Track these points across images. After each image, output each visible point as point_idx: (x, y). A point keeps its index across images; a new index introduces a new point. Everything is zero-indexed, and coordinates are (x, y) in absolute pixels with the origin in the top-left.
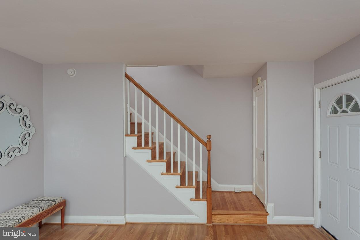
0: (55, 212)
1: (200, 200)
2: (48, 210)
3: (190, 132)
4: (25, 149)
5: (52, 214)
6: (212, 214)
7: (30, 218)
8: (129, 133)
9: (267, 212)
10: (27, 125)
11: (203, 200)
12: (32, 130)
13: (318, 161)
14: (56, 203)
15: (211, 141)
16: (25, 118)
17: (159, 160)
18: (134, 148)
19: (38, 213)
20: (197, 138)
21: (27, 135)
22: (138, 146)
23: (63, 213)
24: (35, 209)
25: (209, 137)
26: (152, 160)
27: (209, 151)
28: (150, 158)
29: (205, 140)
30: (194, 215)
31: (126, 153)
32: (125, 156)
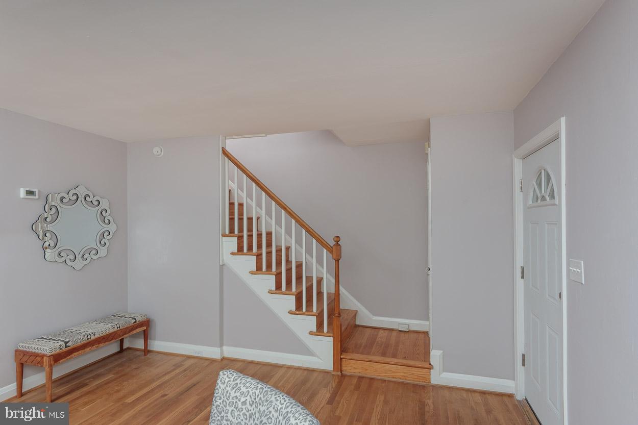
0: (134, 332)
1: (323, 334)
2: (125, 329)
3: (309, 231)
4: (103, 252)
5: (130, 334)
6: (341, 359)
7: (101, 335)
8: (227, 232)
9: (430, 364)
10: (107, 221)
11: (328, 335)
12: (112, 228)
13: (520, 284)
14: (136, 322)
15: (340, 245)
16: (104, 213)
17: (267, 271)
18: (233, 254)
19: (112, 330)
20: (320, 241)
21: (106, 234)
22: (239, 251)
23: (146, 336)
24: (109, 325)
25: (337, 239)
26: (257, 271)
27: (337, 261)
28: (254, 269)
29: (332, 243)
30: (315, 356)
31: (223, 260)
32: (221, 264)
